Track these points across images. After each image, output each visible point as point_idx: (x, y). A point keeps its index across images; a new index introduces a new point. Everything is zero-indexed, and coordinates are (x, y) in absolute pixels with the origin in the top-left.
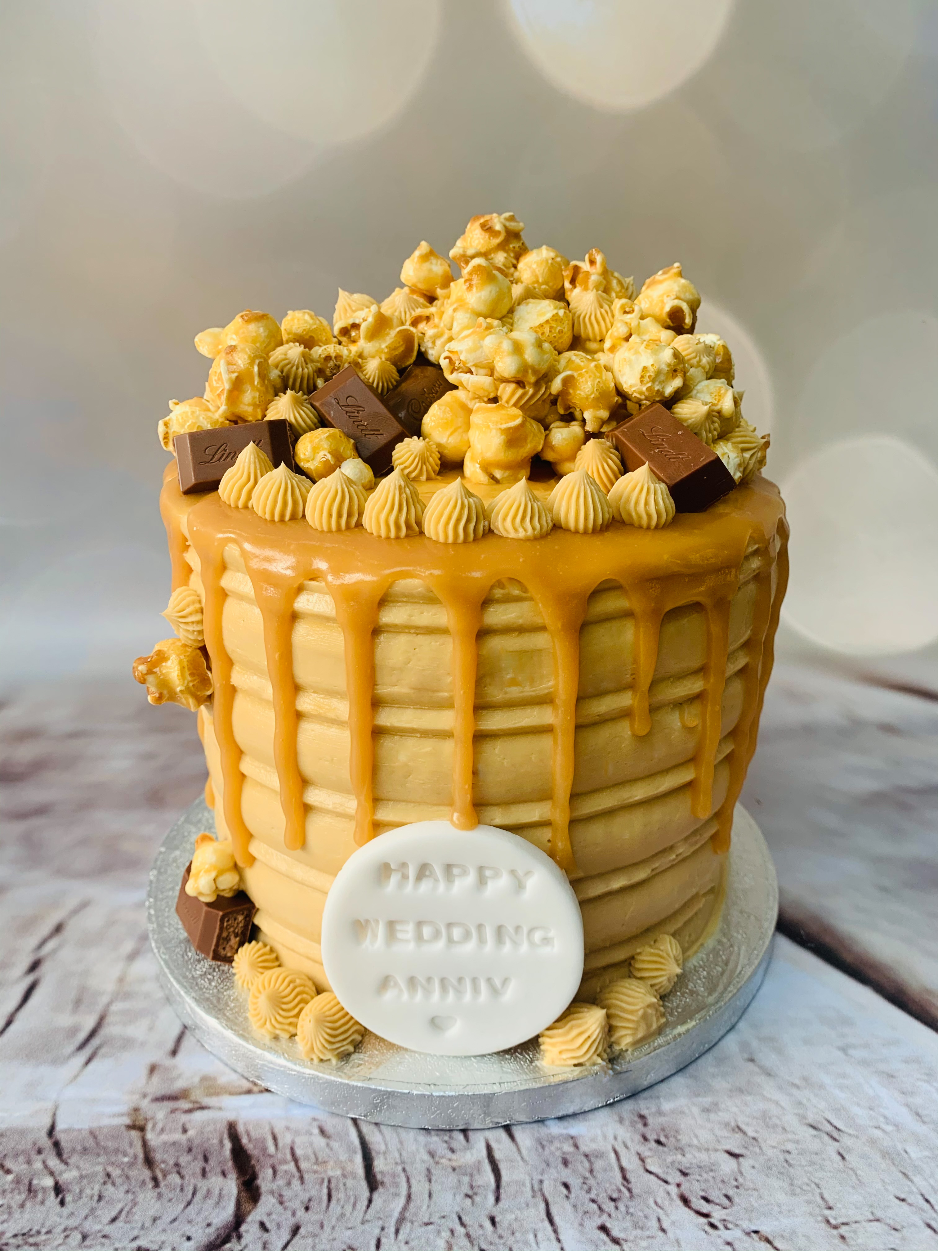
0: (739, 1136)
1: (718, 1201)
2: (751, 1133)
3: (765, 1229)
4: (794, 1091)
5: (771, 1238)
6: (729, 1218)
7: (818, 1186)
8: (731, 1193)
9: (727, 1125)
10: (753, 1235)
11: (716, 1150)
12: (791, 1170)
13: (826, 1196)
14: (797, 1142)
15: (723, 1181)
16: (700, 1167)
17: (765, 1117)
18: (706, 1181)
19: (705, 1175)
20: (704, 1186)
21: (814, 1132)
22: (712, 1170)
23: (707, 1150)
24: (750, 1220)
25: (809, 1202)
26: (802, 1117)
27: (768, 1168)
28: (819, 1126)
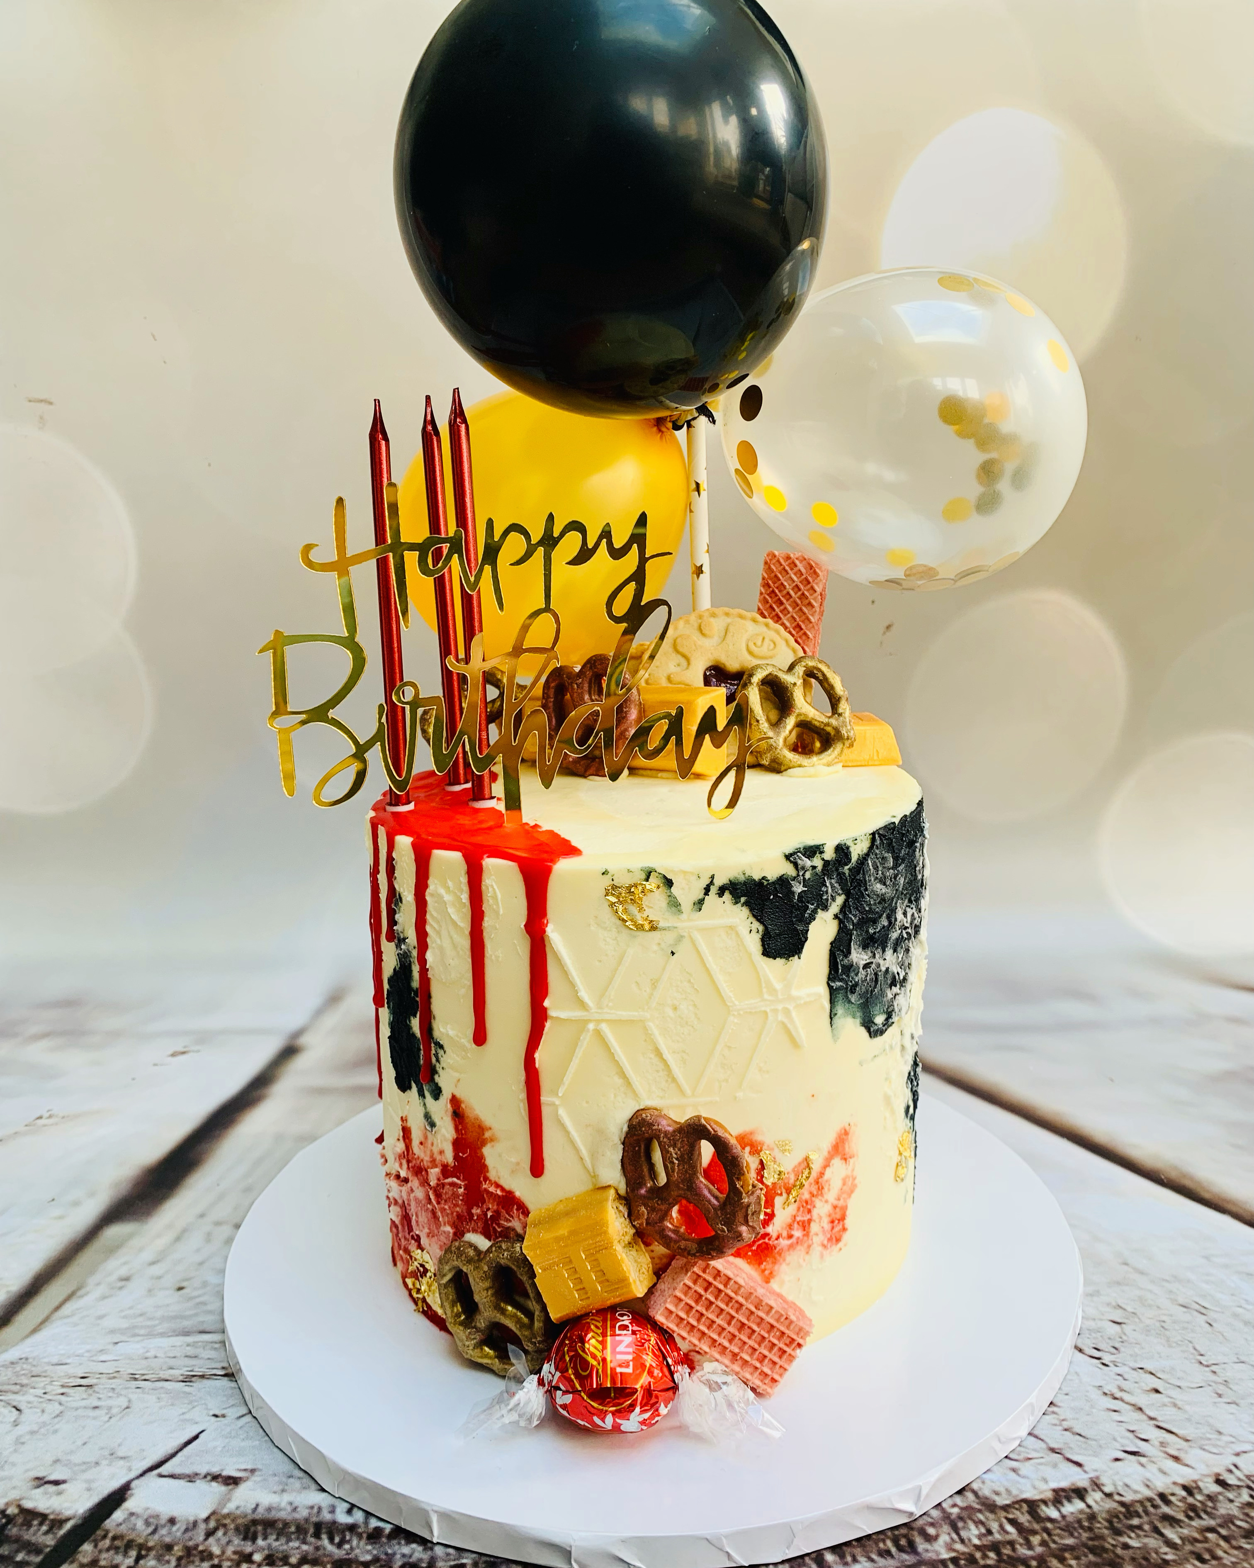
0: (1120, 1311)
1: (1107, 1350)
2: (1129, 1309)
3: (1149, 1366)
4: (1165, 1284)
5: (1154, 1372)
6: (1117, 1360)
7: (1191, 1342)
8: (1117, 1345)
9: (1108, 1304)
10: (1140, 1370)
11: (1101, 1320)
12: (1167, 1333)
13: (1198, 1347)
14: (1171, 1315)
15: (1110, 1339)
16: (1088, 1330)
17: (1141, 1300)
18: (1094, 1338)
19: (1094, 1335)
20: (1094, 1341)
21: (1185, 1310)
22: (1099, 1332)
23: (1094, 1319)
24: (1136, 1361)
25: (1183, 1351)
26: (1174, 1301)
27: (1147, 1331)
28: (1189, 1306)
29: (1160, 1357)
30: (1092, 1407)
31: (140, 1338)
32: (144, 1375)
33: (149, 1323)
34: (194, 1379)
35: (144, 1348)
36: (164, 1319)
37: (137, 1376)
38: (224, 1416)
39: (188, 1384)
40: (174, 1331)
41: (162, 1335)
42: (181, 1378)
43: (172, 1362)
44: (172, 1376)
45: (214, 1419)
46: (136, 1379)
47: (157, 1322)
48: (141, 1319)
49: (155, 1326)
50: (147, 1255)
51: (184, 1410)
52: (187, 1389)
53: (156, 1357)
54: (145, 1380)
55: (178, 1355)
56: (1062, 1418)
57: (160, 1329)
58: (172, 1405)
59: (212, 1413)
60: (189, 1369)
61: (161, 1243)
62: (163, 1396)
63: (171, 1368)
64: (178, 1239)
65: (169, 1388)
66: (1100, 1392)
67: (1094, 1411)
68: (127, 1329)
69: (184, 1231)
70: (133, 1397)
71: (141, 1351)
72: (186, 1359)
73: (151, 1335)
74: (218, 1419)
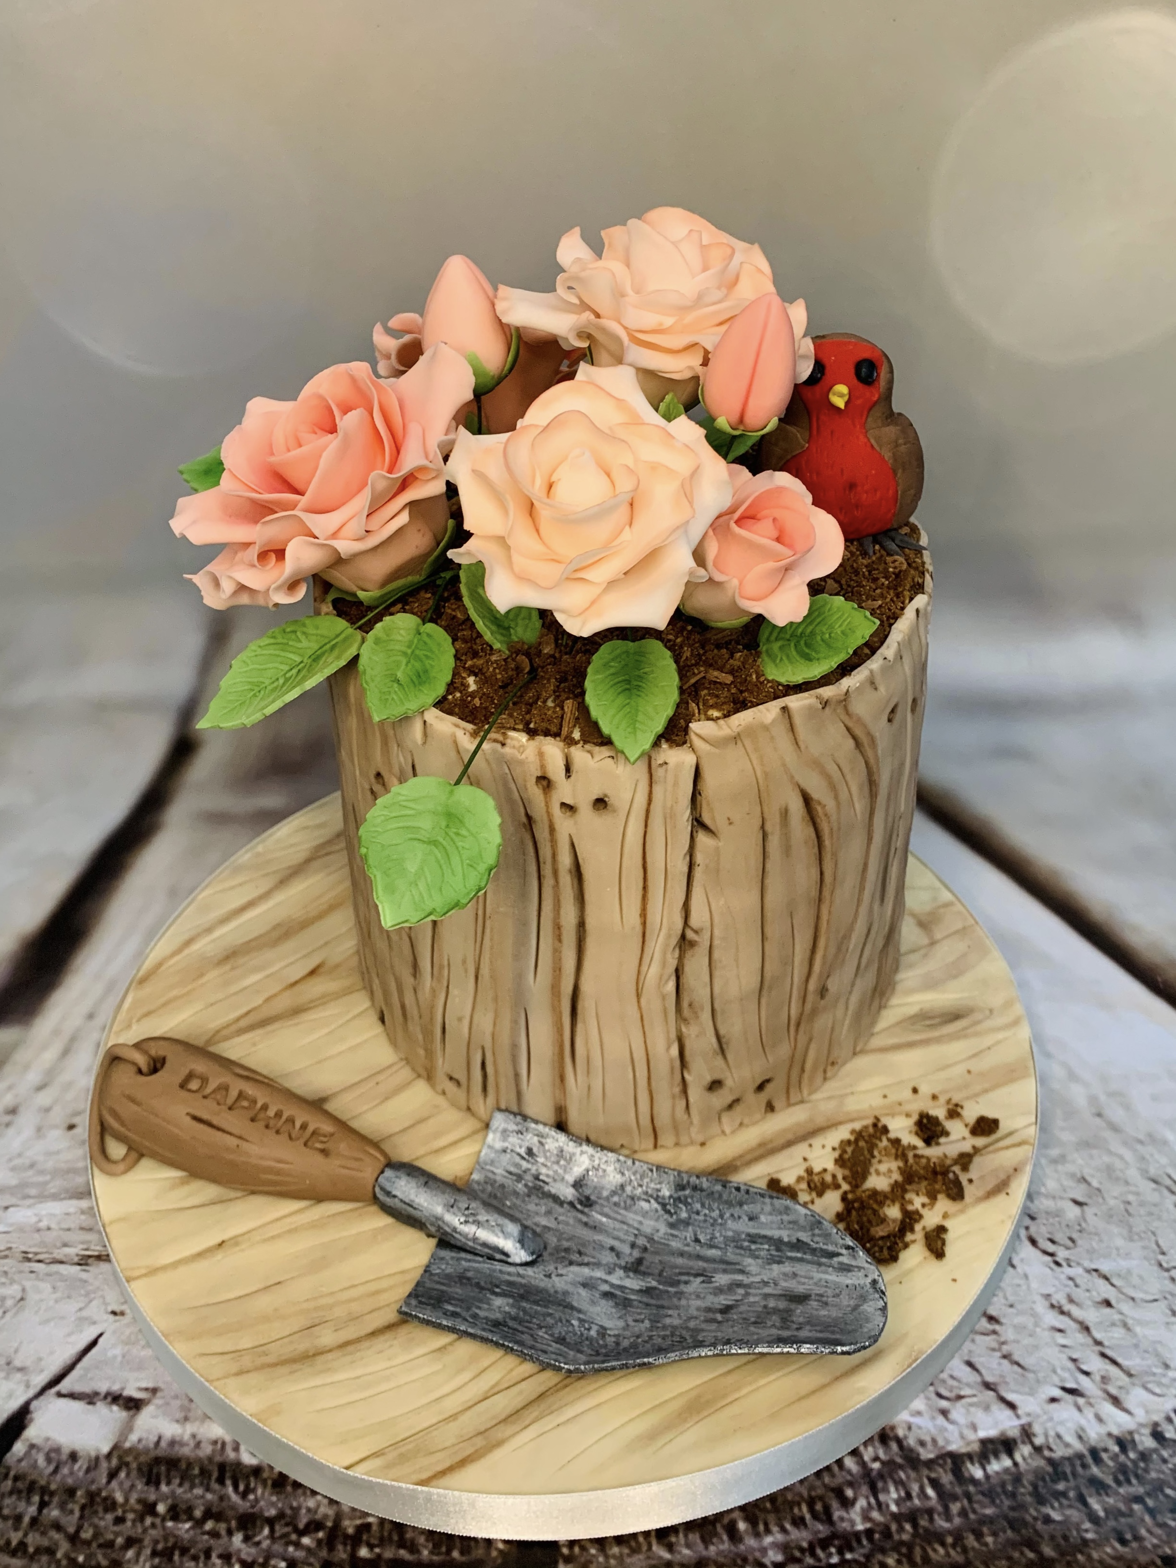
29: (1118, 1255)
30: (1036, 1325)
31: (31, 1201)
32: (36, 1254)
33: (41, 1179)
34: (90, 1261)
35: (36, 1215)
36: (56, 1173)
37: (30, 1256)
38: (122, 1314)
39: (84, 1267)
40: (67, 1191)
41: (55, 1197)
42: (76, 1259)
43: (67, 1237)
44: (65, 1256)
45: (112, 1317)
46: (29, 1260)
47: (48, 1177)
48: (30, 1173)
49: (46, 1183)
50: (33, 1077)
51: (82, 1305)
52: (84, 1275)
53: (49, 1229)
54: (39, 1261)
55: (72, 1226)
56: (1002, 1339)
57: (53, 1188)
58: (69, 1297)
59: (110, 1309)
60: (85, 1246)
61: (49, 1056)
62: (59, 1284)
63: (65, 1245)
64: (66, 1052)
65: (65, 1273)
66: (1047, 1304)
67: (1038, 1330)
68: (16, 1187)
69: (73, 1039)
70: (28, 1284)
71: (34, 1219)
72: (81, 1232)
73: (42, 1197)
74: (117, 1318)
